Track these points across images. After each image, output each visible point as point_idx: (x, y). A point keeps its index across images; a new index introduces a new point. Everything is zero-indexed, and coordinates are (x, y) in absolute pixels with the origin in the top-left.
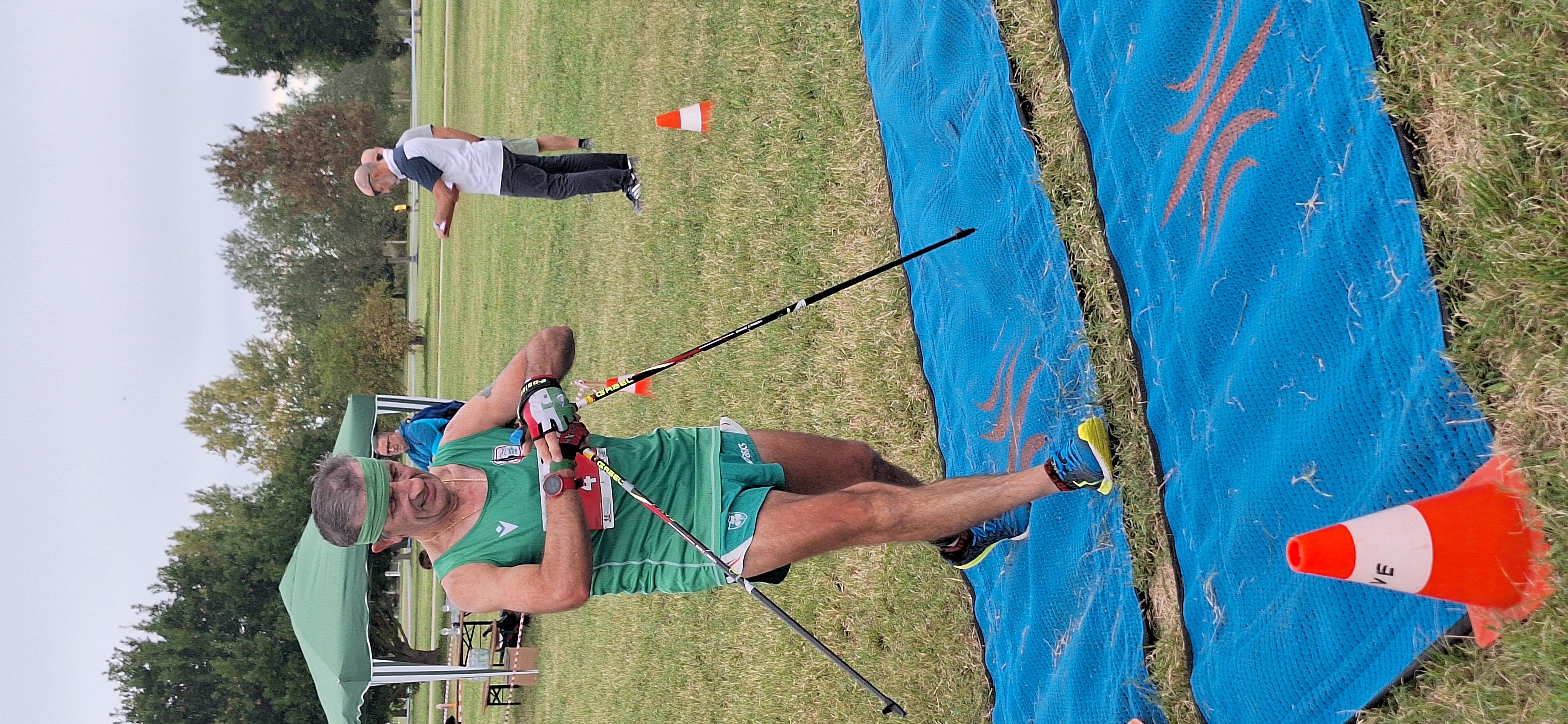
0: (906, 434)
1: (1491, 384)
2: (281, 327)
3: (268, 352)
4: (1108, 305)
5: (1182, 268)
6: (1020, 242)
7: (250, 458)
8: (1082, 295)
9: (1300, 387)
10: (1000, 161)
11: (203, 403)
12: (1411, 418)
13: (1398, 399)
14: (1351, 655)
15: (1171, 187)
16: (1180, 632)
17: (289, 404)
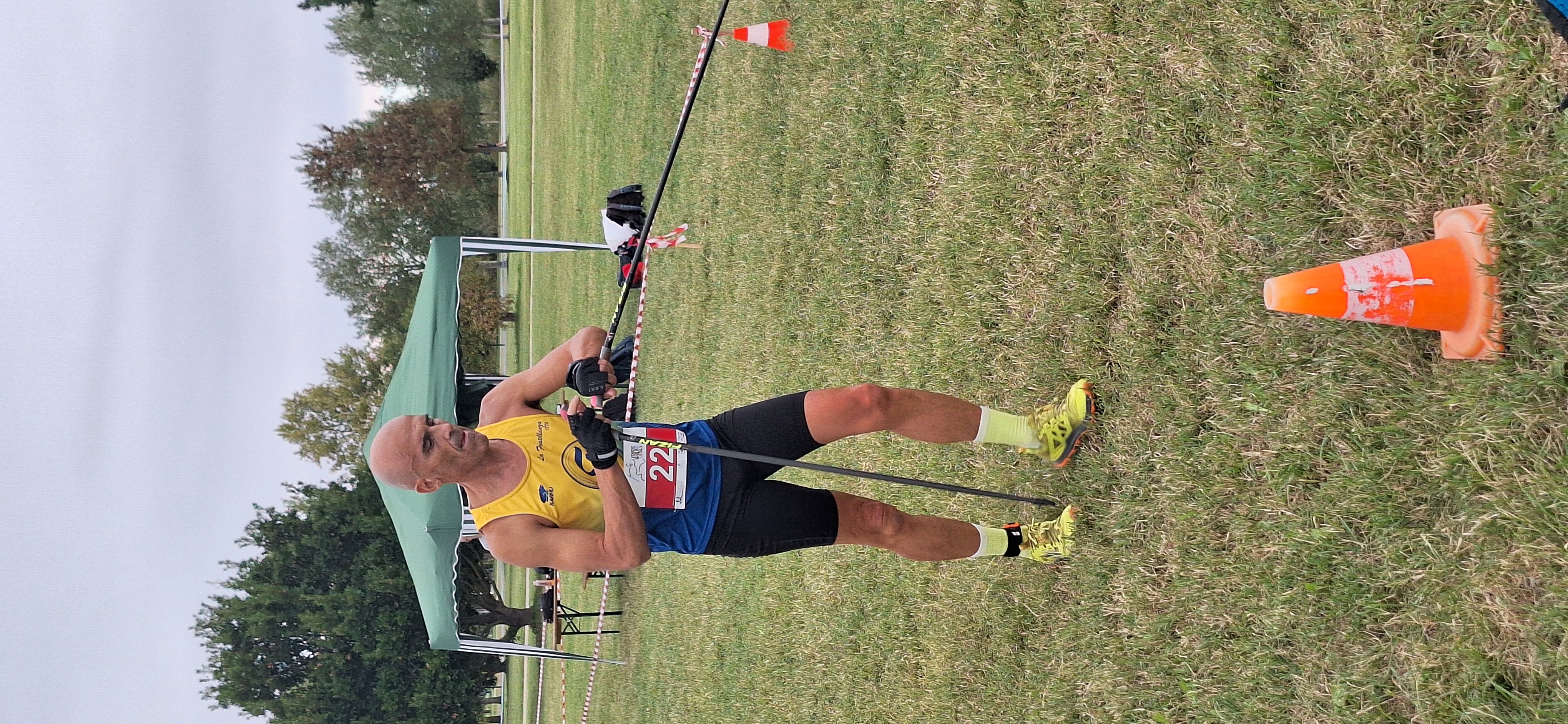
2: (373, 334)
3: (360, 359)
7: (343, 465)
11: (296, 410)
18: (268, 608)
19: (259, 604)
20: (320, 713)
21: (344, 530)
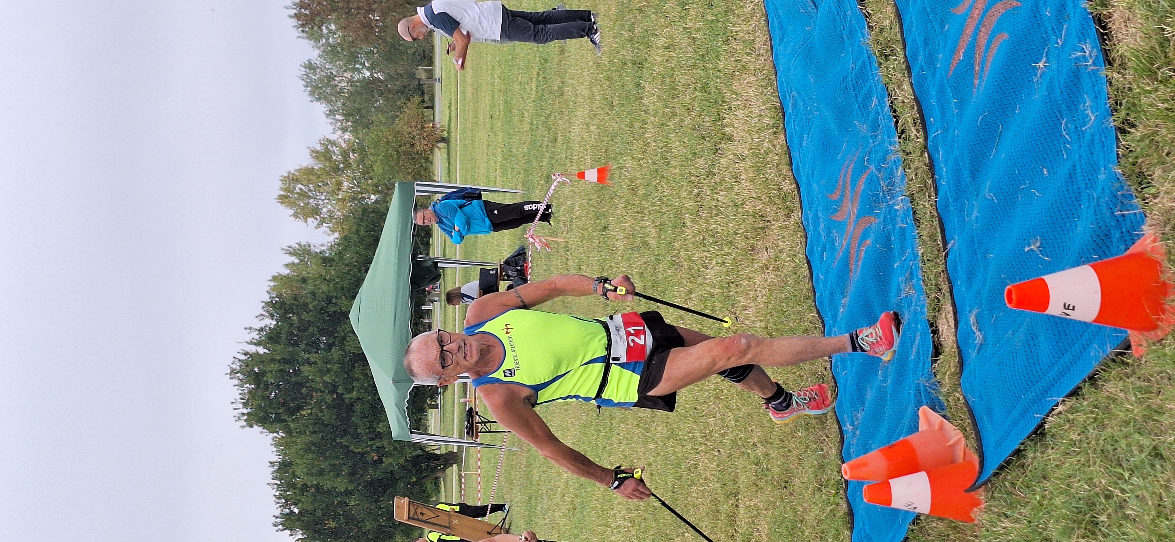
0: (781, 214)
1: (1145, 188)
2: (344, 130)
3: (334, 147)
4: (913, 129)
5: (961, 106)
6: (856, 85)
7: (324, 224)
8: (897, 122)
9: (1032, 187)
10: (844, 27)
11: (290, 184)
12: (1097, 209)
13: (1091, 196)
14: (1059, 363)
15: (954, 51)
16: (955, 350)
17: (351, 185)
18: (279, 361)
19: (274, 358)
20: (316, 433)
21: (331, 309)
